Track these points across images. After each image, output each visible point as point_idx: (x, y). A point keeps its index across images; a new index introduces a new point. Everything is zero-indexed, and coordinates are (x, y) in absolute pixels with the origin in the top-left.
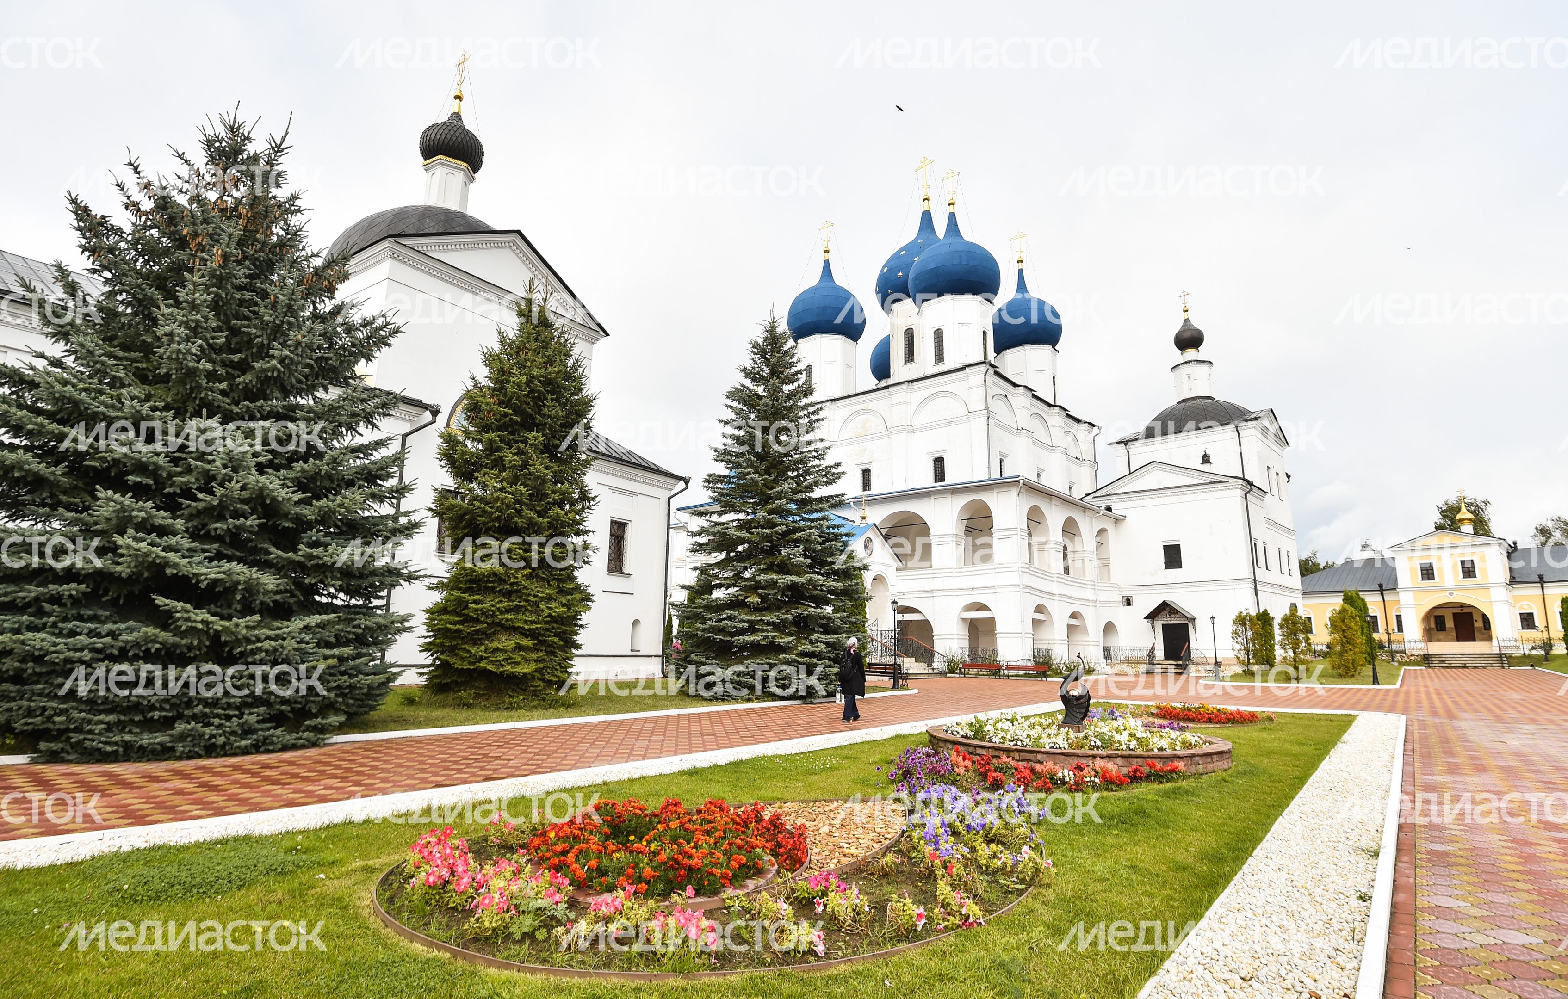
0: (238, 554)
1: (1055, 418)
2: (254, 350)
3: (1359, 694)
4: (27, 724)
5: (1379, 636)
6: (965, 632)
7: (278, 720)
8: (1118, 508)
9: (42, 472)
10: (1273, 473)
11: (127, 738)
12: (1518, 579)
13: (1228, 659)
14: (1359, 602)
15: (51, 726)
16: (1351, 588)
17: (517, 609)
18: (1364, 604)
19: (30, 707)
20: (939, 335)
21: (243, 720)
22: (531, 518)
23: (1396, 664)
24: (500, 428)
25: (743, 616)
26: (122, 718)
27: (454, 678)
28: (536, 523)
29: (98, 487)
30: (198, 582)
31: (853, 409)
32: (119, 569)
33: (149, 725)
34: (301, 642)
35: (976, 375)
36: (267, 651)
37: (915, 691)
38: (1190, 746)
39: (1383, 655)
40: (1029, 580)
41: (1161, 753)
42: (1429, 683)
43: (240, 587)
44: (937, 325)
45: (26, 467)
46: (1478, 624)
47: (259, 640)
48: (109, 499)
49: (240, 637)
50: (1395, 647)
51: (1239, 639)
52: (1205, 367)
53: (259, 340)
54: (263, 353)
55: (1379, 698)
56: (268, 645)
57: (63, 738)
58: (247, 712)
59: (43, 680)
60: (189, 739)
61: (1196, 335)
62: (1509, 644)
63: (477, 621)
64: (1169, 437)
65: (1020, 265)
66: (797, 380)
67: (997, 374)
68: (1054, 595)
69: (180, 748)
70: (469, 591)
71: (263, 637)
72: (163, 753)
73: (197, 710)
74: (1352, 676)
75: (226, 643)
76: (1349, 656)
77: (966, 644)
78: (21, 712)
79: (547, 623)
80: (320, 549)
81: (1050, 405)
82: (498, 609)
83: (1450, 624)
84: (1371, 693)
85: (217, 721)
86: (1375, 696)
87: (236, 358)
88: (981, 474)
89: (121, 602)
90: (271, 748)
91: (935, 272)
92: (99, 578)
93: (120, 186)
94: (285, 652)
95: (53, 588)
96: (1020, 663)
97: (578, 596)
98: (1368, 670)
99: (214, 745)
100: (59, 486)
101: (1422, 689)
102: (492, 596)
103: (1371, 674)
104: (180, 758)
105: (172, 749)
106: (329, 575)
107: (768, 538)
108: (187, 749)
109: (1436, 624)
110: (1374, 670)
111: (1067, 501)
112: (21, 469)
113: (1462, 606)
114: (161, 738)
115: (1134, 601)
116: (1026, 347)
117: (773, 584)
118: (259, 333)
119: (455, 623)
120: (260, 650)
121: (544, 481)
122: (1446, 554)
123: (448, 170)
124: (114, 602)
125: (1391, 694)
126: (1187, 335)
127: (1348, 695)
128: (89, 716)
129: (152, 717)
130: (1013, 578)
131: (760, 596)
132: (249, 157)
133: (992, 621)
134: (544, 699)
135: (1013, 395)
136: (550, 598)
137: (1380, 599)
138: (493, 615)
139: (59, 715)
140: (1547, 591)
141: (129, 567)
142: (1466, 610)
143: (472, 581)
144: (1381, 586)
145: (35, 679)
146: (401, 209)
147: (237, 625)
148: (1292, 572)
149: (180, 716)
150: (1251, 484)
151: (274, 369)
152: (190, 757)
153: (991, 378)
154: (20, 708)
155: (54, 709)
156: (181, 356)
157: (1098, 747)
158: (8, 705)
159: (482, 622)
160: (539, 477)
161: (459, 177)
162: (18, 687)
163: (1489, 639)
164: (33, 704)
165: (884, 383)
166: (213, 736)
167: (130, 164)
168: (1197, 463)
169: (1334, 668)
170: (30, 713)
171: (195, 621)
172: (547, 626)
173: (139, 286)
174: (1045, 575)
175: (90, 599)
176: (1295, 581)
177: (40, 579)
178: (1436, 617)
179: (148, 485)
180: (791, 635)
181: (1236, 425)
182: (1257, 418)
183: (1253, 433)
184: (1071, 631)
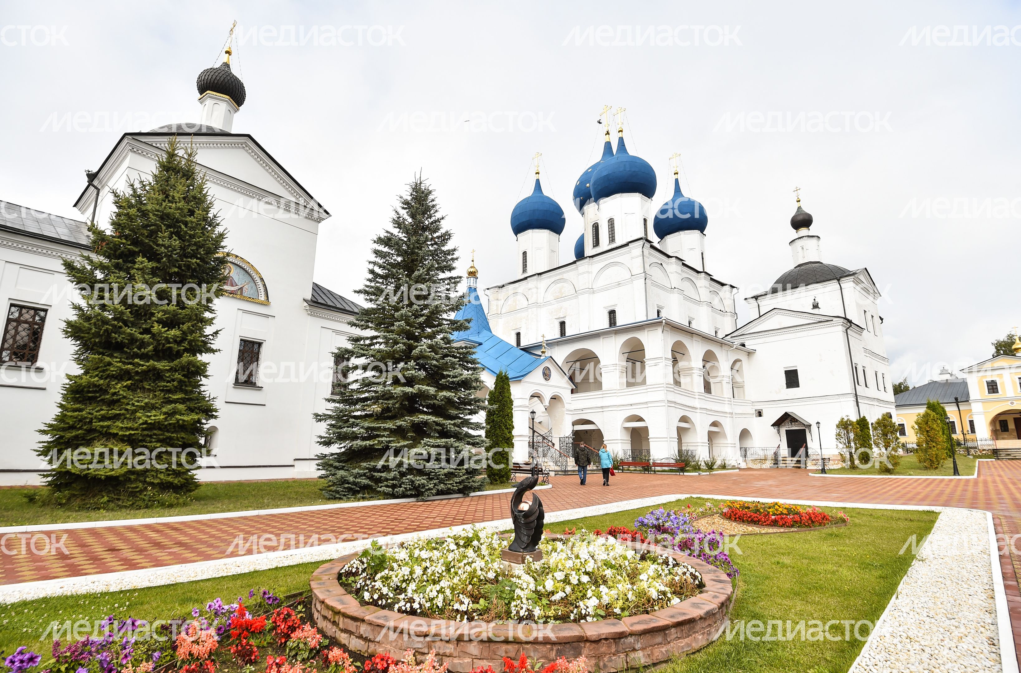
1: (702, 281)
3: (942, 485)
5: (957, 436)
6: (628, 438)
8: (750, 344)
10: (869, 315)
13: (834, 455)
14: (940, 409)
16: (933, 400)
18: (944, 411)
20: (611, 222)
23: (971, 457)
31: (553, 279)
35: (636, 248)
37: (549, 486)
39: (960, 451)
40: (672, 397)
42: (1002, 473)
44: (610, 216)
50: (970, 444)
51: (842, 440)
52: (814, 240)
55: (960, 488)
61: (807, 218)
64: (787, 291)
65: (676, 176)
67: (653, 247)
68: (696, 408)
74: (936, 468)
76: (934, 451)
77: (628, 447)
81: (698, 272)
83: (1011, 426)
84: (953, 484)
86: (956, 486)
88: (640, 317)
91: (607, 178)
98: (949, 463)
101: (998, 479)
103: (952, 466)
109: (1001, 426)
110: (955, 463)
111: (708, 339)
115: (764, 413)
116: (682, 233)
122: (1006, 373)
123: (214, 102)
125: (971, 484)
126: (801, 218)
127: (932, 486)
130: (660, 395)
133: (646, 429)
135: (668, 264)
137: (957, 409)
144: (956, 399)
148: (887, 389)
150: (850, 322)
153: (648, 250)
168: (809, 309)
169: (920, 462)
174: (690, 394)
176: (890, 396)
178: (1000, 421)
180: (408, 439)
181: (839, 280)
182: (854, 274)
183: (852, 284)
184: (711, 436)
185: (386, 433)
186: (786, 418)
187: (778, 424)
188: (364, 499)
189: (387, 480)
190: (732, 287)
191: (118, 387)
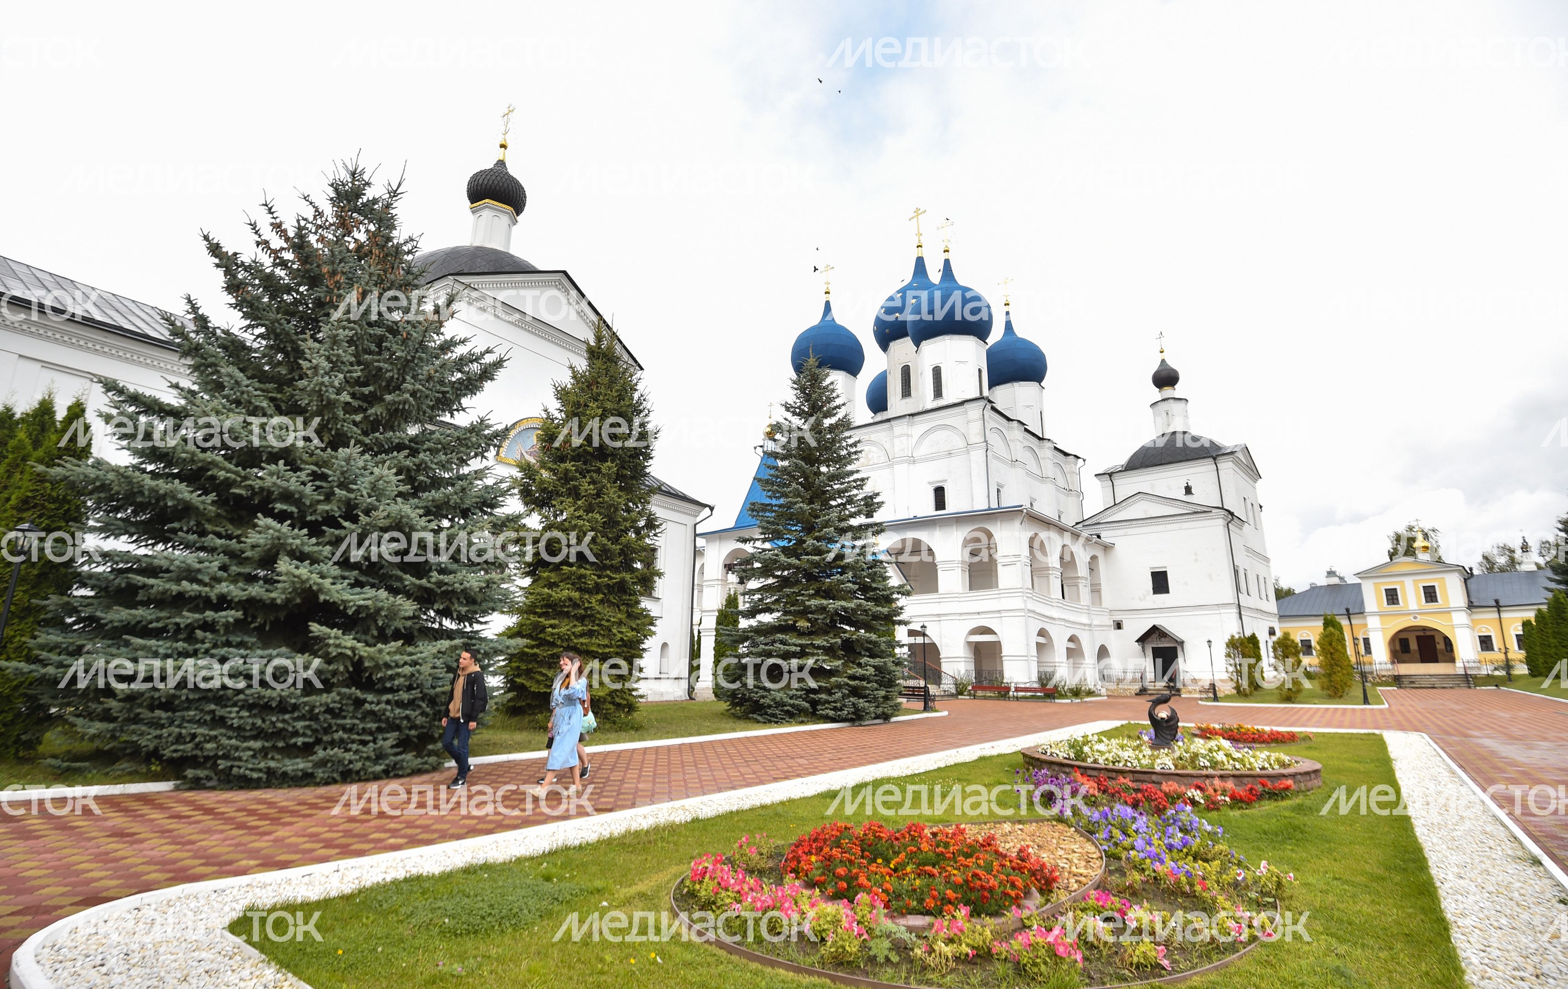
0: (371, 580)
1: (1045, 451)
2: (384, 384)
4: (176, 751)
6: (970, 655)
7: (404, 744)
8: (1107, 536)
9: (194, 501)
10: (1248, 502)
11: (272, 764)
12: (1476, 604)
13: (1222, 681)
14: (1336, 625)
15: (199, 753)
16: (1325, 612)
17: (590, 634)
18: (1339, 626)
19: (180, 734)
20: (937, 373)
21: (379, 745)
22: (605, 545)
23: (1378, 686)
24: (573, 459)
25: (794, 641)
26: (266, 744)
27: (529, 701)
28: (609, 550)
29: (259, 515)
30: (345, 608)
32: (273, 595)
33: (291, 751)
34: (434, 668)
35: (975, 410)
36: (404, 676)
37: (945, 713)
38: (1283, 765)
40: (1032, 605)
41: (1263, 772)
42: (1412, 703)
43: (383, 614)
44: (936, 363)
45: (180, 496)
46: (1441, 646)
47: (397, 666)
48: (268, 528)
49: (381, 662)
50: (1365, 668)
51: (1231, 661)
52: (1181, 404)
53: (389, 374)
54: (395, 386)
55: (1383, 717)
56: (407, 670)
57: (208, 765)
58: (380, 737)
59: (193, 706)
60: (329, 765)
61: (1172, 375)
62: (1473, 665)
63: (553, 644)
64: (1151, 469)
65: (1008, 308)
66: (834, 415)
67: (994, 409)
68: (1053, 619)
69: (320, 774)
70: (545, 615)
71: (402, 662)
72: (305, 779)
73: (336, 736)
74: (1341, 697)
75: (366, 669)
76: (1338, 678)
77: (971, 667)
78: (170, 739)
79: (618, 646)
80: (452, 576)
81: (1039, 439)
82: (573, 633)
83: (1414, 645)
85: (354, 747)
86: (1379, 715)
87: (366, 390)
88: (980, 504)
89: (267, 628)
90: (401, 773)
92: (250, 605)
93: (253, 226)
94: (422, 677)
95: (209, 614)
96: (1028, 685)
97: (646, 621)
98: (1358, 692)
99: (350, 771)
100: (204, 515)
101: (1411, 709)
102: (566, 620)
103: (1362, 696)
104: (318, 784)
105: (311, 776)
106: (455, 601)
107: (816, 565)
108: (326, 775)
109: (1401, 646)
110: (1365, 691)
111: (1062, 529)
112: (174, 497)
113: (1424, 629)
114: (302, 764)
115: (1125, 625)
116: (1015, 384)
117: (823, 609)
118: (390, 368)
119: (532, 647)
120: (398, 675)
121: (616, 509)
122: (1407, 581)
123: (493, 213)
124: (260, 629)
126: (1164, 374)
128: (238, 743)
129: (295, 744)
130: (1018, 603)
131: (809, 620)
132: (368, 201)
133: (998, 644)
134: (614, 723)
135: (1008, 429)
136: (620, 623)
137: (1349, 623)
138: (569, 640)
139: (208, 742)
140: (1503, 615)
141: (284, 593)
142: (1428, 633)
143: (547, 606)
144: (1348, 610)
145: (186, 705)
146: (454, 249)
147: (380, 651)
148: (1269, 597)
149: (318, 741)
150: (1232, 514)
151: (405, 402)
152: (327, 783)
153: (989, 413)
154: (170, 735)
155: (204, 735)
156: (324, 389)
157: (1206, 767)
158: (158, 732)
159: (557, 646)
160: (611, 506)
161: (505, 220)
162: (169, 714)
163: (1452, 660)
164: (184, 731)
165: (880, 417)
166: (350, 762)
167: (266, 205)
168: (1180, 494)
169: (1322, 689)
170: (180, 739)
171: (345, 648)
172: (618, 650)
173: (278, 321)
174: (1046, 600)
175: (239, 625)
176: (1272, 606)
177: (192, 606)
178: (1401, 640)
179: (292, 513)
180: (839, 659)
181: (1215, 459)
182: (1232, 453)
183: (1230, 464)
184: (1070, 653)
185: (820, 651)
186: (1155, 632)
187: (1143, 640)
188: (802, 723)
189: (829, 702)
190: (1077, 457)
191: (594, 600)
